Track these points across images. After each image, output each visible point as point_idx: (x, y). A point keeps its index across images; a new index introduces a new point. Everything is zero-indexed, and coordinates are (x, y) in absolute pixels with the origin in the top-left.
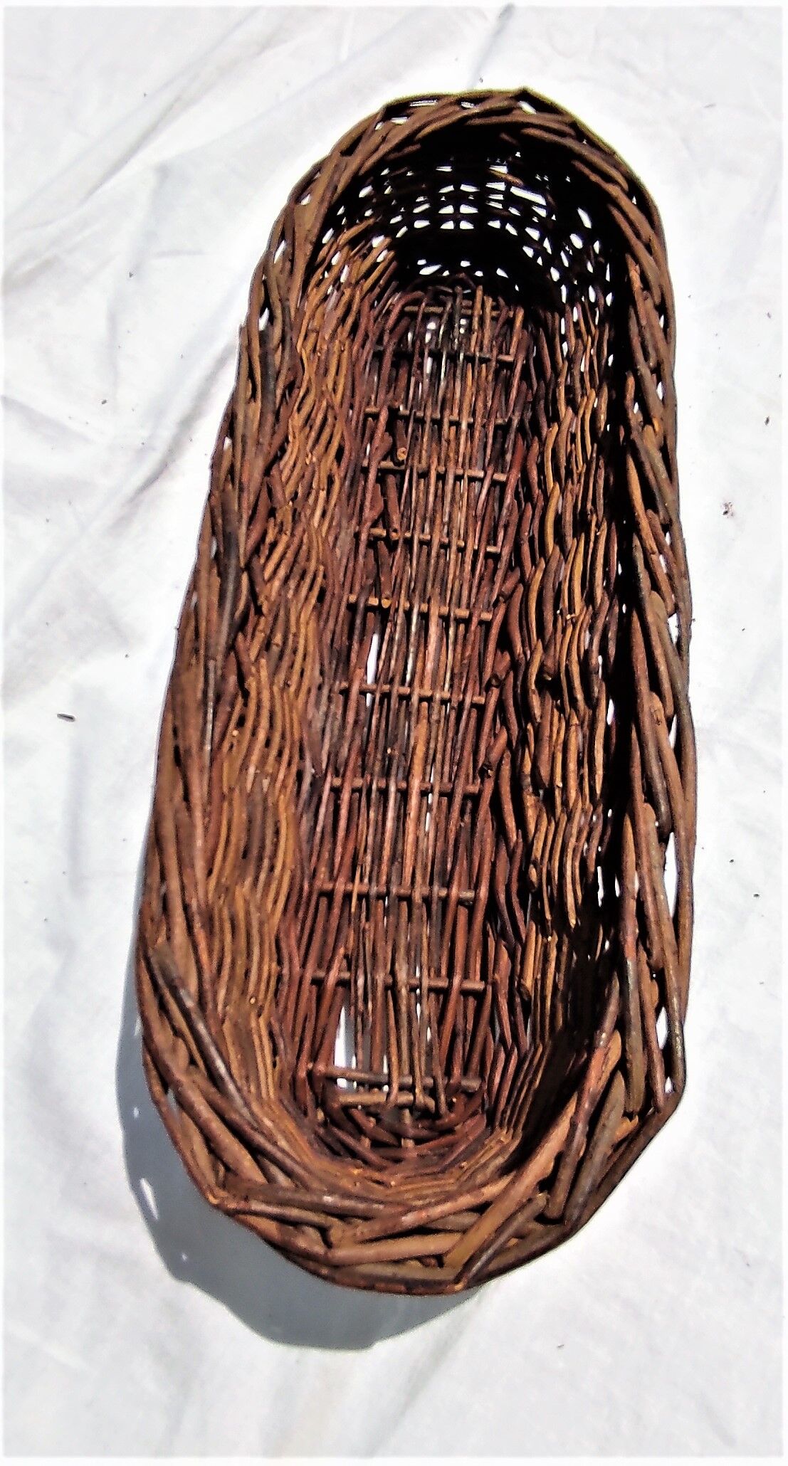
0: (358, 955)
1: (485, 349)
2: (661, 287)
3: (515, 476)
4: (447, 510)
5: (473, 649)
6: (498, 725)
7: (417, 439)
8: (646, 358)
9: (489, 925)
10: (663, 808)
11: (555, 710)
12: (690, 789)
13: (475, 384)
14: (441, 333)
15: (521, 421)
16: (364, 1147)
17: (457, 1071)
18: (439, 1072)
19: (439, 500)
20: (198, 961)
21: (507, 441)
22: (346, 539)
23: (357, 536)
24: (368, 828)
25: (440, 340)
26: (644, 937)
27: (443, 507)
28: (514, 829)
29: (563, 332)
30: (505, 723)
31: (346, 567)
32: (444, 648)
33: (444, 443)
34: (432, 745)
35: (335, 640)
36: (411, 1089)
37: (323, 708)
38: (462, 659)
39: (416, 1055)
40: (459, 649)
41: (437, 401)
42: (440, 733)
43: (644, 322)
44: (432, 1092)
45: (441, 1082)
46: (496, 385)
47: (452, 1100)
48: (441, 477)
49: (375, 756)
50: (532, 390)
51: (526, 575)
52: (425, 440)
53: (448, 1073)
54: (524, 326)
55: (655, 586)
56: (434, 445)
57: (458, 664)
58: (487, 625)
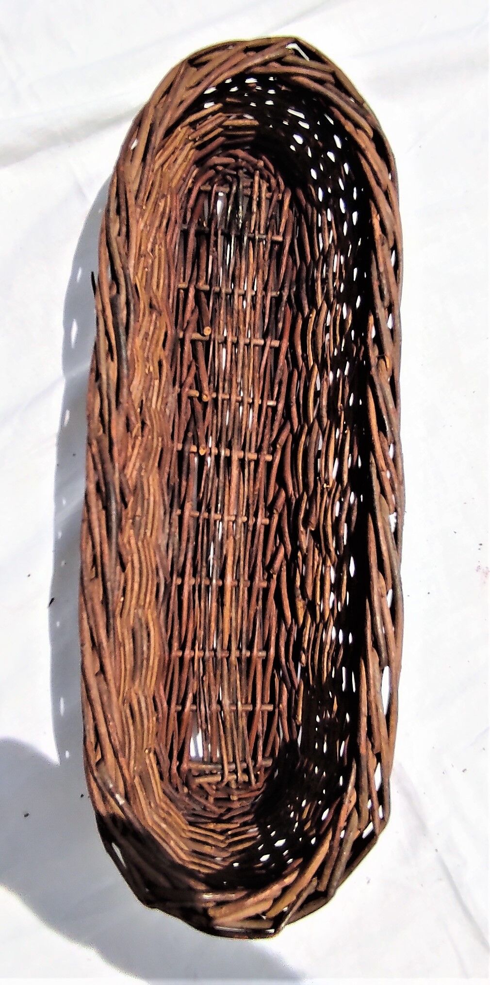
0: (200, 693)
1: (262, 232)
2: (394, 233)
3: (285, 344)
4: (240, 373)
5: (260, 483)
6: (278, 541)
7: (216, 311)
8: (382, 297)
9: (275, 671)
10: (384, 655)
11: (316, 549)
12: (399, 640)
13: (255, 262)
14: (229, 212)
15: (289, 297)
16: (209, 803)
17: (260, 758)
18: (250, 760)
19: (234, 363)
20: (123, 775)
21: (280, 312)
22: (172, 400)
23: (180, 396)
24: (200, 613)
25: (228, 218)
26: (370, 734)
27: (236, 372)
28: (290, 617)
29: (320, 225)
30: (282, 541)
31: (174, 421)
32: (242, 483)
33: (235, 315)
34: (237, 554)
35: (170, 479)
36: (235, 772)
37: (167, 531)
38: (254, 490)
39: (237, 751)
40: (251, 482)
41: (228, 276)
42: (242, 544)
43: (382, 269)
44: (246, 771)
45: (251, 764)
46: (271, 261)
47: (257, 773)
48: (236, 345)
49: (202, 564)
50: (296, 267)
51: (294, 430)
52: (222, 312)
53: (254, 758)
54: (290, 207)
55: (383, 492)
56: (229, 318)
57: (251, 495)
58: (269, 465)
